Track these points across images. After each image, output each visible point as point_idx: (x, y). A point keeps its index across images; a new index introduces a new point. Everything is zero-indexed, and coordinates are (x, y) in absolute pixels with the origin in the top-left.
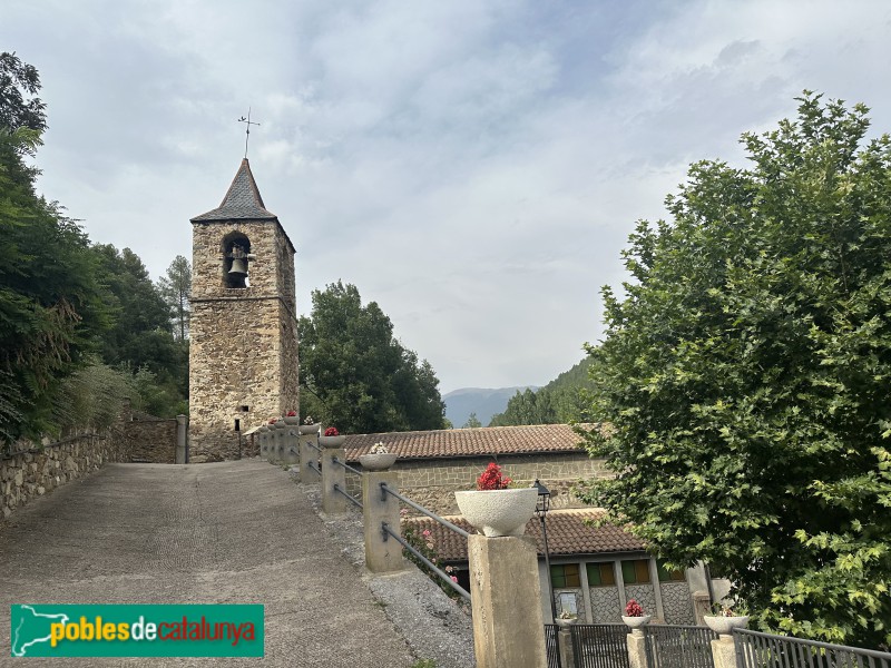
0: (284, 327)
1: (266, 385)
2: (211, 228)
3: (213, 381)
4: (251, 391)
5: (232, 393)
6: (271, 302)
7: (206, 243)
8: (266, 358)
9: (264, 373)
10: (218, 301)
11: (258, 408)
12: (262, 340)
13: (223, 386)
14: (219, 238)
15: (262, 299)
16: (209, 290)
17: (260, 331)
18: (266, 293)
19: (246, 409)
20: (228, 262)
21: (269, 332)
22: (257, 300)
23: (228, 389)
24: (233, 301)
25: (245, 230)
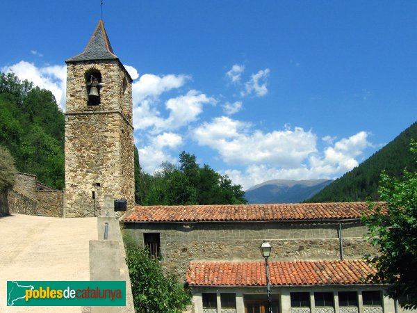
0: (123, 131)
1: (110, 170)
2: (78, 66)
3: (79, 167)
4: (101, 174)
5: (90, 174)
6: (114, 114)
7: (75, 76)
8: (111, 152)
9: (109, 163)
10: (81, 114)
11: (105, 185)
12: (107, 140)
13: (85, 170)
14: (82, 73)
15: (108, 113)
16: (77, 107)
17: (106, 134)
18: (111, 109)
19: (98, 185)
20: (89, 88)
21: (112, 134)
22: (105, 113)
23: (87, 172)
24: (91, 114)
25: (98, 67)
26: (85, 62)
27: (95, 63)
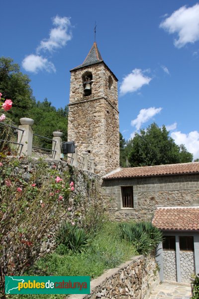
0: (108, 112)
1: (97, 140)
2: (77, 73)
3: (76, 140)
4: (91, 143)
5: (84, 144)
6: (101, 100)
7: (76, 79)
8: (98, 127)
9: (97, 134)
10: (79, 103)
11: (94, 152)
12: (96, 119)
13: (80, 142)
14: (80, 76)
15: (96, 100)
16: (76, 99)
17: (95, 114)
18: (99, 96)
19: (89, 152)
21: (99, 114)
22: (95, 100)
23: (82, 143)
24: (85, 102)
25: (90, 70)
26: (82, 69)
27: (88, 68)
